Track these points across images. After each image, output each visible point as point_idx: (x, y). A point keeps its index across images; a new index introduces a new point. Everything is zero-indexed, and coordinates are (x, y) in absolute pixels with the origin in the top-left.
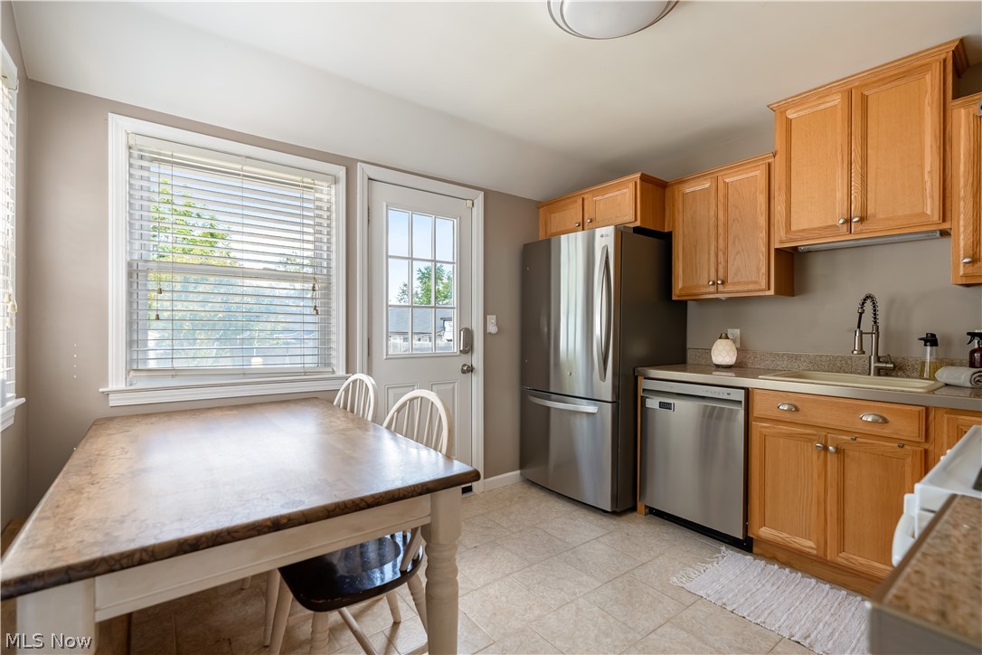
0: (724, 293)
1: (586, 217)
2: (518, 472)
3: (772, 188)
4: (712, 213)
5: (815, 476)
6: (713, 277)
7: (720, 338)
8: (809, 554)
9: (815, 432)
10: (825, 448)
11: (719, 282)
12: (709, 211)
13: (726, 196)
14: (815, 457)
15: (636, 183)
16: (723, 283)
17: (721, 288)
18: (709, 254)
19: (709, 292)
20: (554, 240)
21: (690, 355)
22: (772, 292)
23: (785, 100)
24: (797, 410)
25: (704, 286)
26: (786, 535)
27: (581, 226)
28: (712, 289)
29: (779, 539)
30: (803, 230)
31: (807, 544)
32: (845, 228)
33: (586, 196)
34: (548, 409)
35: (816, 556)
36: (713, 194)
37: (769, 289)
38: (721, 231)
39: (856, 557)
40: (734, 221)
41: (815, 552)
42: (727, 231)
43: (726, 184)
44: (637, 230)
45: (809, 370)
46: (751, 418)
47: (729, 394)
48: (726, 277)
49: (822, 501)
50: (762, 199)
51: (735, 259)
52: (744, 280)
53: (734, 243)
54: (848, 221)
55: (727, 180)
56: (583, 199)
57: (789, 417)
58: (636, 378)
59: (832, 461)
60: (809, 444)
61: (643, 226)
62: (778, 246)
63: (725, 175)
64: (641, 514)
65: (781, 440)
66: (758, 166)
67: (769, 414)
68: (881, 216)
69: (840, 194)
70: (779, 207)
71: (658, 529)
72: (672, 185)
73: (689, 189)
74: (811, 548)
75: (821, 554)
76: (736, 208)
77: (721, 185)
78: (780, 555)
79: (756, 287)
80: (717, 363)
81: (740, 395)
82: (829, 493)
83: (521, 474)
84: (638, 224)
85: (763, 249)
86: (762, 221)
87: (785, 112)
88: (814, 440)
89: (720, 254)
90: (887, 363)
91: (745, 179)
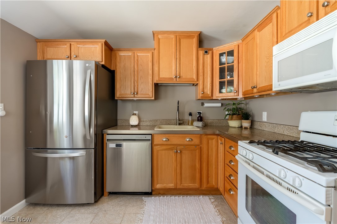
0: (137, 97)
1: (72, 54)
2: (24, 201)
3: (154, 61)
4: (132, 66)
5: (174, 161)
6: (133, 91)
7: (133, 115)
8: (172, 188)
9: (173, 147)
10: (177, 152)
11: (136, 93)
12: (131, 65)
13: (138, 60)
14: (174, 155)
15: (102, 44)
16: (137, 94)
17: (136, 96)
18: (131, 82)
19: (131, 97)
20: (49, 62)
21: (119, 123)
22: (153, 98)
23: (158, 31)
24: (168, 140)
25: (128, 94)
26: (165, 185)
27: (69, 58)
28: (133, 96)
29: (163, 187)
30: (163, 78)
31: (171, 185)
32: (175, 79)
33: (72, 43)
34: (46, 158)
35: (174, 188)
36: (133, 58)
37: (153, 97)
38: (136, 73)
39: (185, 184)
40: (140, 71)
41: (174, 187)
42: (138, 74)
43: (138, 56)
44: (103, 66)
45: (160, 125)
46: (153, 145)
47: (146, 137)
48: (138, 91)
49: (176, 170)
50: (150, 64)
51: (141, 85)
52: (144, 93)
53: (141, 79)
54: (176, 77)
55: (138, 54)
56: (70, 44)
57: (166, 143)
58: (103, 135)
59: (179, 155)
60: (172, 151)
61: (105, 65)
62: (155, 82)
63: (137, 52)
64: (106, 196)
65: (163, 151)
66: (149, 52)
67: (159, 143)
68: (184, 77)
69: (174, 68)
70: (156, 68)
71: (116, 201)
72: (115, 51)
73: (122, 54)
74: (173, 186)
75: (176, 187)
76: (141, 66)
77: (136, 55)
78: (161, 192)
79: (149, 96)
80: (132, 125)
81: (149, 137)
82: (178, 166)
83: (26, 202)
84: (103, 63)
85: (151, 83)
86: (150, 72)
87: (158, 35)
88: (173, 149)
89: (136, 82)
90: (181, 121)
91: (145, 56)
